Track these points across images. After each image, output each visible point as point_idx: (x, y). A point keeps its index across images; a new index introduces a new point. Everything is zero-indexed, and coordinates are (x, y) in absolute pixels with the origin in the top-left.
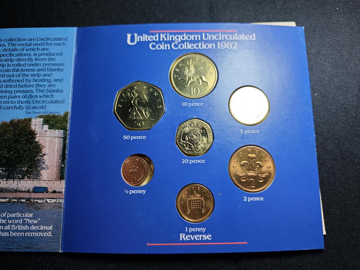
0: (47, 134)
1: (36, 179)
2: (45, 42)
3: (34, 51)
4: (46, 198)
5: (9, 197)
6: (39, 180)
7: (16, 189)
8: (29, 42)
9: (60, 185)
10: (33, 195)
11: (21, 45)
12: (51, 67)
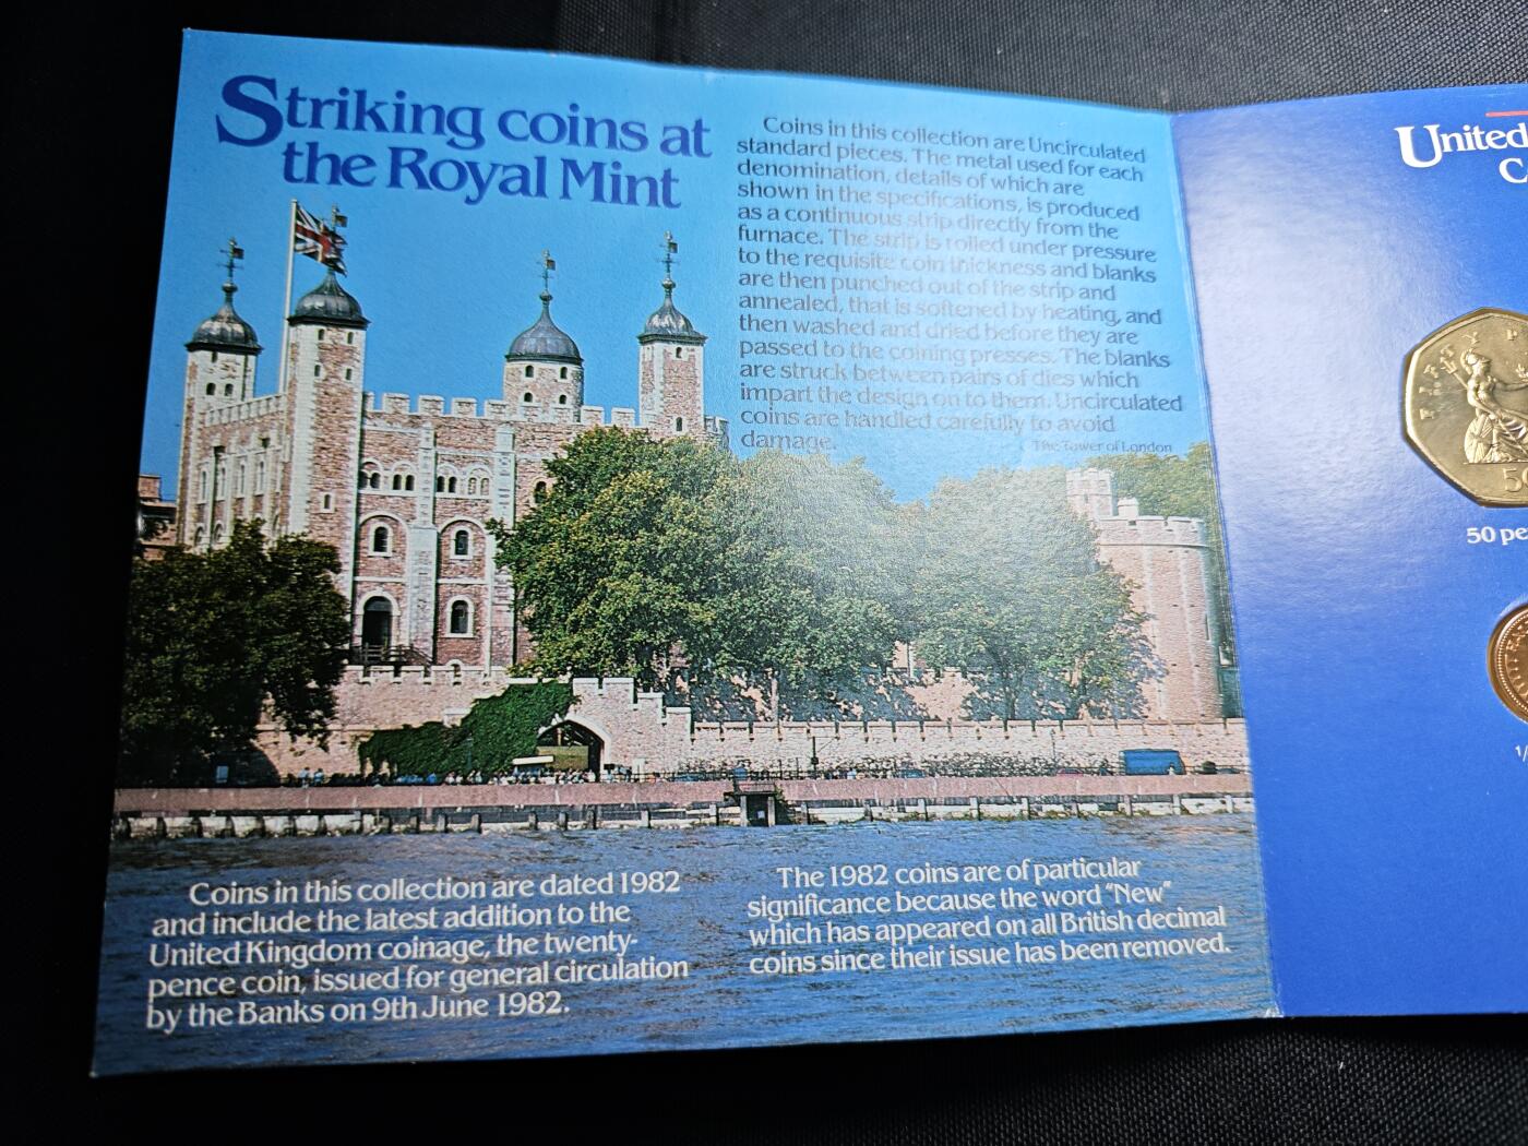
0: (1139, 536)
1: (1125, 718)
2: (1066, 159)
3: (1026, 193)
4: (1181, 797)
5: (1027, 794)
6: (1136, 721)
7: (1050, 762)
8: (1001, 153)
9: (1227, 738)
10: (1126, 786)
11: (970, 161)
12: (1107, 261)
